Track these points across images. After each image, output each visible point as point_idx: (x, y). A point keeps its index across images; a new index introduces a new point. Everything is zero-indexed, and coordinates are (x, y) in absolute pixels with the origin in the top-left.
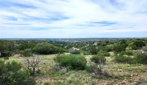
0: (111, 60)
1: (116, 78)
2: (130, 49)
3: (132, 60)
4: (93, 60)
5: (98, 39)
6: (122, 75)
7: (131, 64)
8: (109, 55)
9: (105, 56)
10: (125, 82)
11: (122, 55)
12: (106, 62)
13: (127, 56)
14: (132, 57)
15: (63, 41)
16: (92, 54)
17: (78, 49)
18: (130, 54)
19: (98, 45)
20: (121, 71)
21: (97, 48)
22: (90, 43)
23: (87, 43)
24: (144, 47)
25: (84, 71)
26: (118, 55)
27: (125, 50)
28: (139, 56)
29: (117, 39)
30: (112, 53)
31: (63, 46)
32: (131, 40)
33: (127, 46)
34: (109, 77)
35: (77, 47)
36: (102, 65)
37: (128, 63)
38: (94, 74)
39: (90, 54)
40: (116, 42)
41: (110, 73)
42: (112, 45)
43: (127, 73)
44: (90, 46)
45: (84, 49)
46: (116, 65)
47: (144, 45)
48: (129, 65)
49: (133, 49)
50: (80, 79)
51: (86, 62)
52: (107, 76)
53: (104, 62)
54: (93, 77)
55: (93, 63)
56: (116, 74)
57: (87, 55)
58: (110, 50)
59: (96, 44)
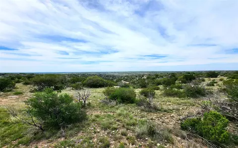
0: (160, 93)
1: (165, 111)
2: (180, 83)
3: (181, 93)
4: (142, 93)
5: (147, 72)
6: (171, 108)
7: (180, 98)
8: (158, 89)
9: (155, 89)
10: (174, 115)
11: (172, 88)
12: (155, 96)
13: (176, 90)
14: (182, 90)
15: (112, 74)
16: (141, 88)
17: (128, 83)
18: (180, 88)
19: (148, 78)
20: (170, 105)
21: (146, 81)
22: (140, 76)
23: (137, 77)
24: (194, 81)
25: (133, 105)
26: (168, 88)
27: (174, 84)
28: (189, 89)
29: (166, 72)
30: (161, 87)
31: (112, 80)
32: (181, 73)
33: (176, 79)
34: (158, 110)
35: (126, 80)
36: (151, 99)
37: (177, 97)
38: (143, 107)
39: (139, 88)
40: (166, 75)
41: (159, 107)
42: (162, 78)
43: (175, 107)
44: (139, 79)
45: (134, 83)
46: (166, 99)
47: (194, 79)
48: (178, 99)
49: (183, 82)
50: (129, 112)
51: (136, 95)
52: (156, 110)
53: (153, 95)
54: (142, 110)
55: (143, 97)
56: (165, 107)
57: (137, 88)
58: (159, 84)
59: (145, 77)
